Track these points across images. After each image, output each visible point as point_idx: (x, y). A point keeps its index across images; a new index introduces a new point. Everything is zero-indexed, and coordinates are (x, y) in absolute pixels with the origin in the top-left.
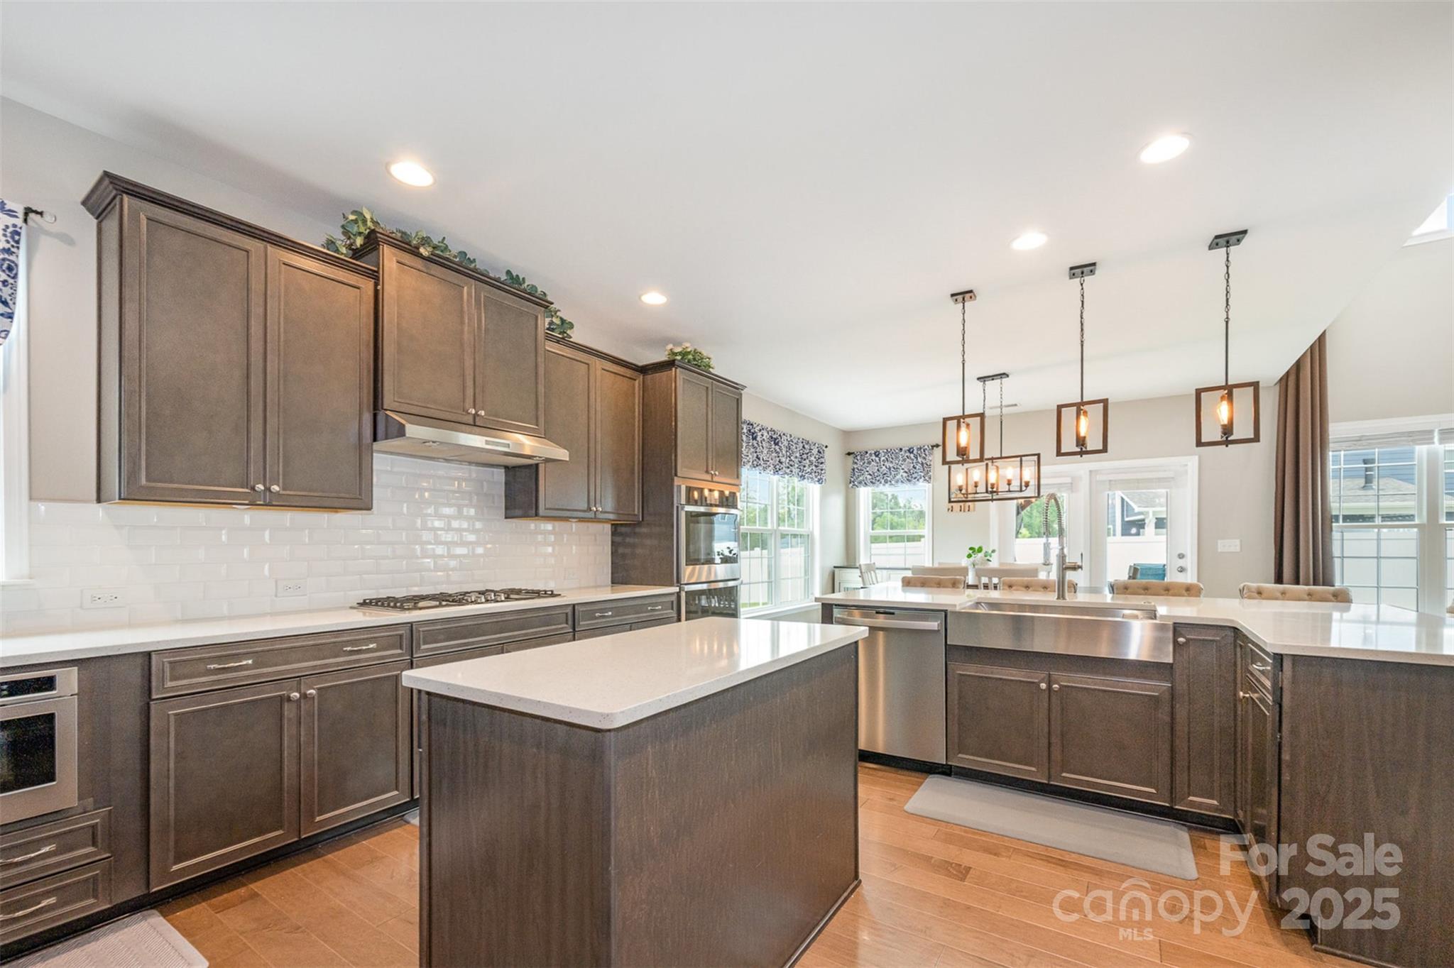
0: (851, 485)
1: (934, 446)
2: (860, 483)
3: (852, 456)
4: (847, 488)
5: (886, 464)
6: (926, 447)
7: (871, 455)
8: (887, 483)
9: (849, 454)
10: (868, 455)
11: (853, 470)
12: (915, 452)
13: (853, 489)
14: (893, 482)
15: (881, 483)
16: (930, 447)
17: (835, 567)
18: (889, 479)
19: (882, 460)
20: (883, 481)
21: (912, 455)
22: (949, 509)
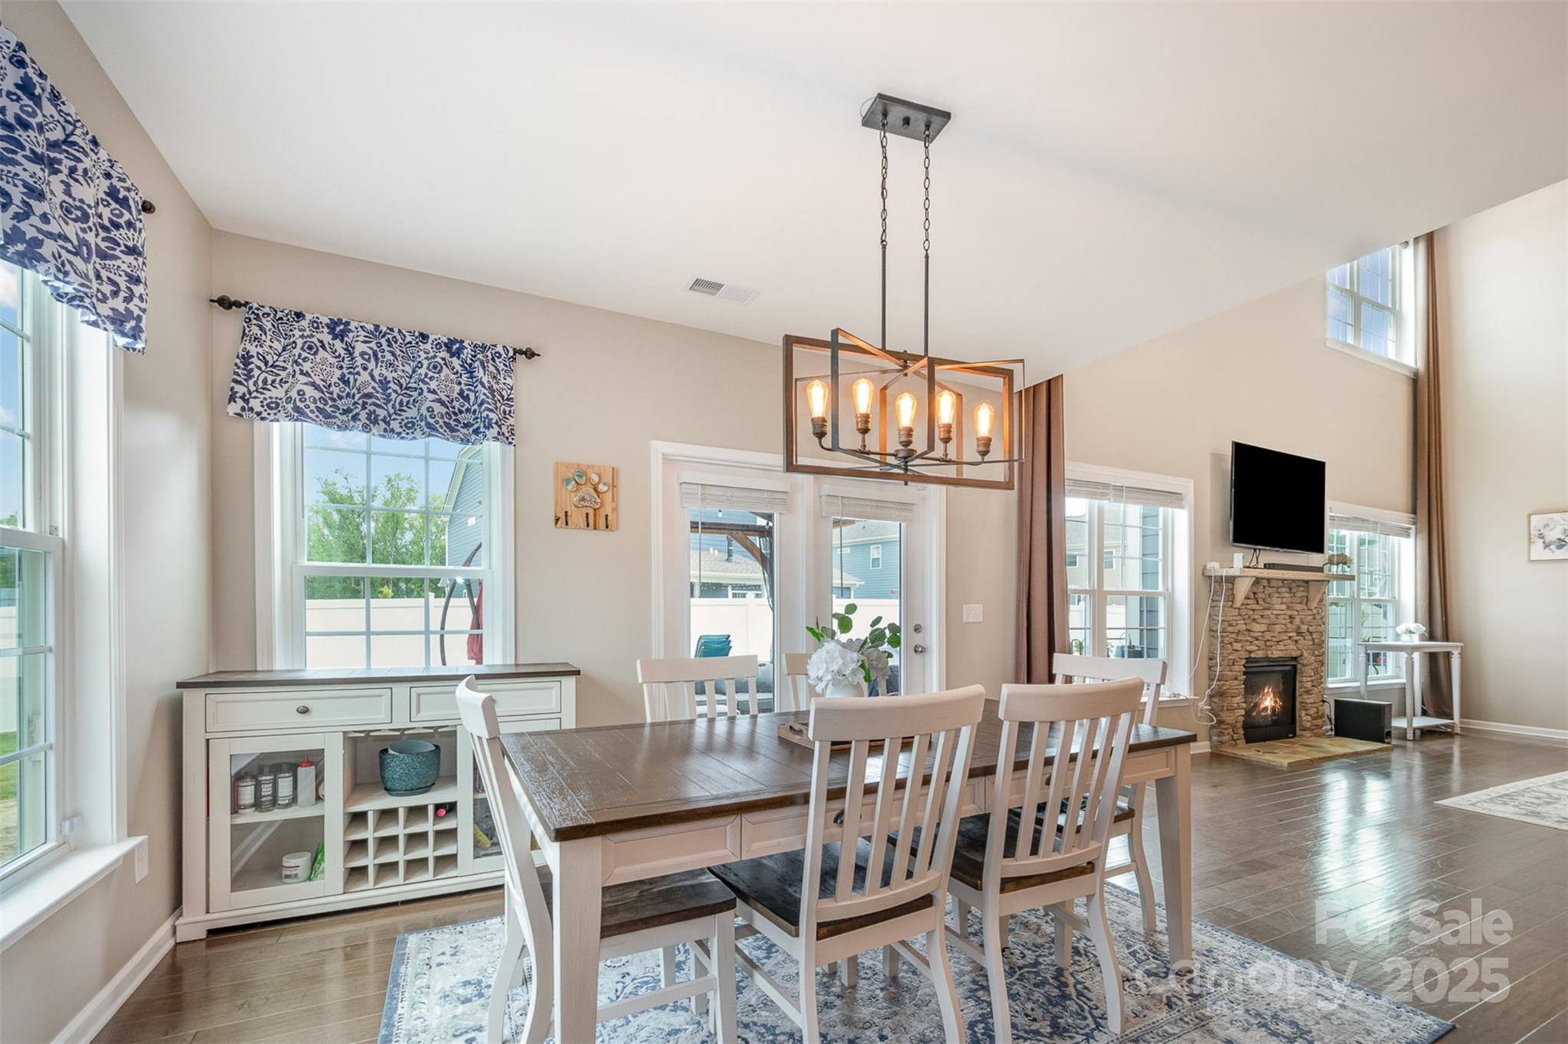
0: (234, 408)
1: (521, 352)
2: (274, 406)
3: (236, 317)
4: (214, 412)
5: (372, 365)
6: (500, 349)
7: (316, 325)
8: (375, 422)
9: (225, 303)
10: (304, 323)
11: (246, 359)
12: (467, 353)
13: (241, 426)
14: (394, 425)
15: (355, 418)
16: (511, 354)
17: (180, 685)
18: (382, 413)
19: (357, 354)
20: (363, 415)
21: (456, 362)
22: (557, 520)
